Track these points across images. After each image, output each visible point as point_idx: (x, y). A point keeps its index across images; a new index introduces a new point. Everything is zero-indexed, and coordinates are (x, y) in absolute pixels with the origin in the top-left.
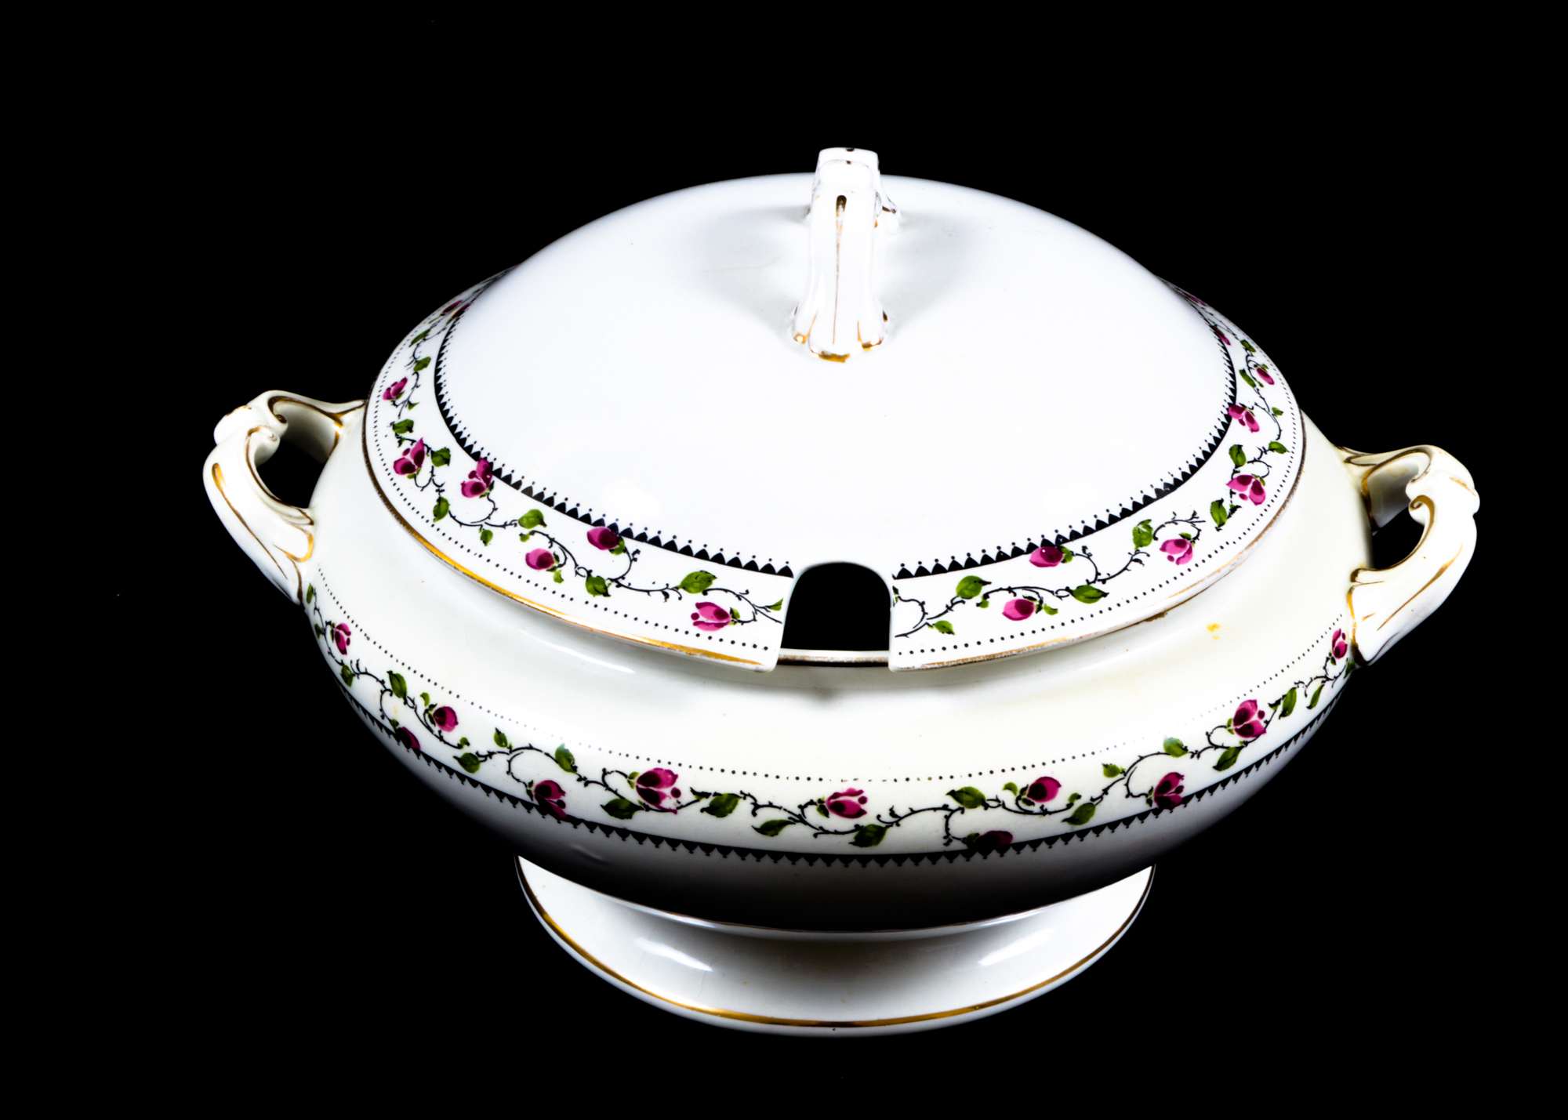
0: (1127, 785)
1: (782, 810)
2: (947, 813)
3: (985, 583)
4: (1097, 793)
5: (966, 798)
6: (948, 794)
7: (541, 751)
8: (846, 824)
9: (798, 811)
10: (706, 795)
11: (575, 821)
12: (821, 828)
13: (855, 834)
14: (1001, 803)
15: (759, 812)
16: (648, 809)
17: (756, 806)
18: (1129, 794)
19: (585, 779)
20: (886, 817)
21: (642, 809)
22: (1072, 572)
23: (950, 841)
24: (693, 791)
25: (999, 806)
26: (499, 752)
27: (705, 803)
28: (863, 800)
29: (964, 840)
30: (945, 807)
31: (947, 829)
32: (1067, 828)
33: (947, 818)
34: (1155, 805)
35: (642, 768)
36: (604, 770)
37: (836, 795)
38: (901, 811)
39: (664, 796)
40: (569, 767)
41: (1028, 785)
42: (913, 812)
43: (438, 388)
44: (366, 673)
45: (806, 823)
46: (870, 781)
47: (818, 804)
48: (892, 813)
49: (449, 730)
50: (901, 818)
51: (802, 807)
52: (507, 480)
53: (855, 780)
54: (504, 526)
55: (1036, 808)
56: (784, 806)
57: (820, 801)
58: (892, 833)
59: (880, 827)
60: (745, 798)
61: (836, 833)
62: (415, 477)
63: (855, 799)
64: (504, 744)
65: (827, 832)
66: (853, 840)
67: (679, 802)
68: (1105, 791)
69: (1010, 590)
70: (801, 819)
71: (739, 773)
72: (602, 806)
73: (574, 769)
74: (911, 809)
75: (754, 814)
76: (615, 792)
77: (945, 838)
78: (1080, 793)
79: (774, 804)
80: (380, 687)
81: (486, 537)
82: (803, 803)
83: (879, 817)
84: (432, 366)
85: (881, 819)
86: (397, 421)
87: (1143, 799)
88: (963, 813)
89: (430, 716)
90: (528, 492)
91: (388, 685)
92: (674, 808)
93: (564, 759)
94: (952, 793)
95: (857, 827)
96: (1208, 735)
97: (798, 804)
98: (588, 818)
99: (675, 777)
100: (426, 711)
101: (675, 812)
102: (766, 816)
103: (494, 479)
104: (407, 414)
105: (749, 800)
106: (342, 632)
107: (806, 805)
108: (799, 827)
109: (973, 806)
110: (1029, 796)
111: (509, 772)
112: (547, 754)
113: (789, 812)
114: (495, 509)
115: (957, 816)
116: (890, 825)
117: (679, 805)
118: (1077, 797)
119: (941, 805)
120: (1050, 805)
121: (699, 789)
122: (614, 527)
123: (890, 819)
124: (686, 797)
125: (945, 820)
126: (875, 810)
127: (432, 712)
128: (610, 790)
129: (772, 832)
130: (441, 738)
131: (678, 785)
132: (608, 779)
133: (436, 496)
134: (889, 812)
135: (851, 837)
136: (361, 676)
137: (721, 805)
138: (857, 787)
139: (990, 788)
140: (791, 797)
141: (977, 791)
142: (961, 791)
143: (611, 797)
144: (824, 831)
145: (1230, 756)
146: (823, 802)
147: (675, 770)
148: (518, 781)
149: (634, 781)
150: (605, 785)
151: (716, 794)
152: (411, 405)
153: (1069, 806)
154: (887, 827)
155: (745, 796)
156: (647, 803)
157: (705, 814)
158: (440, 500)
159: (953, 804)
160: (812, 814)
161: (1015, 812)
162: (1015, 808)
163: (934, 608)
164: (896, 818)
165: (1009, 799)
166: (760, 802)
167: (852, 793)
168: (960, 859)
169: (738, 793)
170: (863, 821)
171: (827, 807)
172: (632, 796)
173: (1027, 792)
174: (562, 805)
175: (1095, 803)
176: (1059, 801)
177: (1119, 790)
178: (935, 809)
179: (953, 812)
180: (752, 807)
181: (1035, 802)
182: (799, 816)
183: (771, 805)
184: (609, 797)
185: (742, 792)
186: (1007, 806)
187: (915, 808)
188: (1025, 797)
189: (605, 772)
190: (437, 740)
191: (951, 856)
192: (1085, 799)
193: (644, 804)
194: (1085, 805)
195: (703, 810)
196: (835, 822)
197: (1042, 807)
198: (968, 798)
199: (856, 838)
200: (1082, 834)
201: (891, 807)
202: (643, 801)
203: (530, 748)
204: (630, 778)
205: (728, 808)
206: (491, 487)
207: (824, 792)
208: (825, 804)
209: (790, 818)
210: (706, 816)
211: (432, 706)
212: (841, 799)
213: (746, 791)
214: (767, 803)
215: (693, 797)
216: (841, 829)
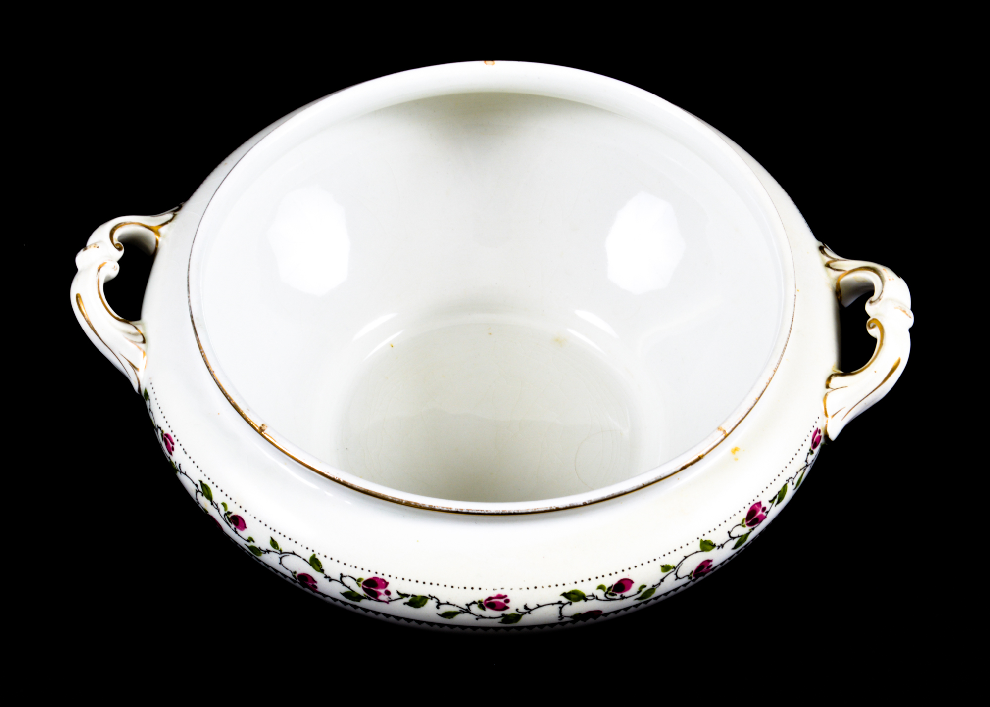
0: (676, 574)
1: (455, 606)
2: (561, 605)
4: (657, 581)
5: (573, 596)
6: (562, 595)
7: (300, 557)
8: (498, 614)
9: (466, 607)
10: (407, 595)
11: (322, 596)
12: (481, 616)
13: (502, 619)
15: (441, 607)
16: (370, 599)
17: (439, 604)
18: (678, 578)
19: (329, 577)
20: (522, 609)
21: (367, 599)
23: (563, 618)
24: (398, 593)
25: (594, 598)
26: (274, 552)
27: (406, 600)
28: (508, 601)
29: (571, 617)
30: (560, 602)
31: (561, 613)
32: (637, 602)
33: (561, 608)
34: (693, 578)
35: (366, 576)
36: (341, 575)
37: (490, 598)
38: (530, 606)
39: (380, 594)
40: (319, 569)
41: (612, 585)
42: (539, 606)
44: (185, 474)
45: (471, 613)
46: (511, 589)
47: (479, 604)
48: (526, 607)
49: (241, 529)
50: (531, 610)
51: (468, 605)
53: (502, 589)
55: (618, 596)
56: (457, 604)
57: (480, 602)
58: (525, 618)
59: (518, 615)
60: (431, 599)
61: (490, 618)
63: (502, 601)
64: (277, 548)
65: (484, 617)
66: (501, 621)
67: (390, 598)
68: (662, 580)
70: (468, 611)
71: (428, 583)
72: (340, 592)
73: (322, 571)
74: (538, 605)
75: (438, 607)
76: (349, 588)
77: (559, 617)
78: (645, 584)
79: (451, 603)
80: (195, 488)
82: (469, 603)
83: (517, 610)
85: (519, 610)
87: (687, 578)
88: (571, 604)
89: (228, 518)
91: (200, 488)
92: (386, 600)
93: (315, 562)
94: (564, 595)
95: (503, 615)
96: (729, 533)
97: (466, 603)
98: (333, 596)
99: (387, 584)
100: (225, 513)
101: (387, 602)
102: (444, 609)
105: (434, 600)
106: (169, 440)
107: (471, 604)
108: (466, 615)
109: (577, 600)
110: (613, 591)
111: (280, 563)
112: (305, 560)
113: (460, 607)
115: (567, 607)
116: (525, 613)
117: (389, 599)
118: (645, 586)
119: (557, 601)
120: (626, 594)
121: (402, 592)
123: (525, 611)
124: (394, 595)
125: (559, 609)
126: (515, 605)
127: (230, 516)
128: (346, 586)
129: (450, 617)
130: (237, 531)
131: (389, 588)
132: (344, 580)
134: (524, 607)
135: (499, 620)
137: (417, 602)
138: (503, 593)
139: (588, 589)
140: (461, 599)
141: (580, 591)
142: (570, 593)
143: (346, 589)
144: (482, 617)
145: (742, 539)
146: (482, 602)
147: (387, 579)
148: (287, 568)
149: (361, 583)
150: (342, 583)
151: (413, 595)
153: (638, 592)
154: (523, 615)
155: (432, 598)
156: (369, 596)
157: (407, 606)
159: (564, 600)
160: (475, 609)
161: (604, 600)
164: (528, 610)
165: (601, 594)
166: (441, 601)
167: (500, 597)
168: (569, 625)
169: (427, 596)
170: (507, 612)
171: (484, 605)
172: (360, 591)
173: (612, 589)
174: (315, 587)
175: (655, 588)
176: (634, 589)
177: (672, 576)
178: (553, 604)
179: (564, 604)
180: (436, 604)
181: (617, 593)
182: (466, 610)
183: (448, 603)
184: (344, 589)
185: (429, 595)
186: (599, 598)
187: (540, 604)
188: (611, 592)
189: (342, 576)
190: (234, 531)
191: (563, 624)
192: (649, 586)
193: (367, 596)
194: (649, 590)
195: (405, 603)
196: (489, 612)
197: (621, 596)
198: (574, 596)
200: (647, 602)
201: (525, 604)
202: (367, 595)
203: (293, 553)
204: (358, 581)
205: (421, 604)
207: (483, 596)
208: (483, 603)
209: (460, 611)
210: (407, 607)
211: (229, 513)
212: (493, 600)
213: (432, 595)
214: (446, 602)
215: (398, 596)
216: (493, 616)
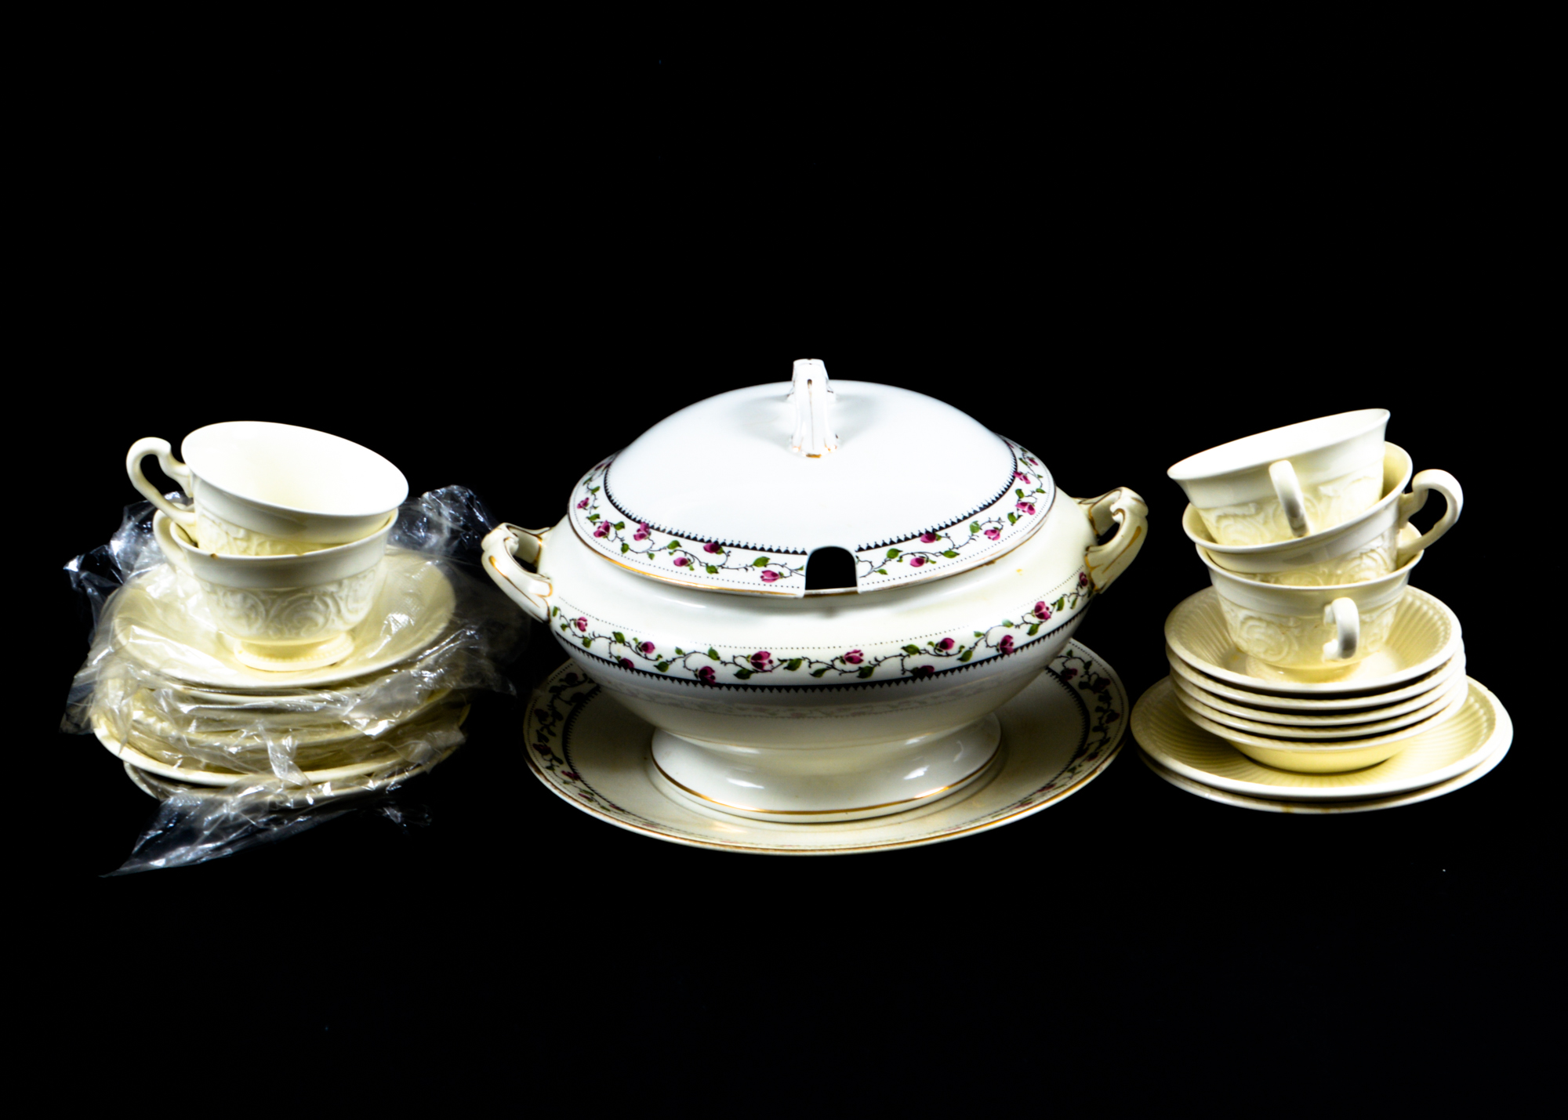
0: (986, 641)
1: (823, 664)
3: (900, 551)
4: (972, 645)
6: (902, 648)
7: (700, 653)
8: (854, 667)
9: (830, 663)
10: (785, 661)
11: (720, 686)
12: (843, 670)
13: (859, 672)
15: (812, 666)
16: (757, 672)
17: (811, 663)
18: (988, 646)
19: (724, 662)
20: (874, 662)
21: (754, 673)
22: (942, 545)
23: (905, 672)
24: (779, 660)
25: (926, 653)
26: (678, 658)
27: (785, 664)
28: (861, 655)
29: (911, 672)
30: (901, 655)
31: (903, 666)
32: (959, 664)
33: (902, 660)
34: (1001, 652)
35: (753, 652)
37: (848, 653)
38: (880, 658)
39: (764, 665)
40: (715, 657)
41: (938, 643)
42: (886, 658)
43: (609, 497)
44: (600, 636)
45: (835, 669)
46: (863, 645)
47: (840, 659)
48: (876, 660)
49: (650, 652)
50: (881, 662)
51: (832, 661)
52: (658, 529)
53: (856, 645)
54: (660, 550)
55: (944, 653)
56: (824, 662)
57: (841, 657)
58: (877, 670)
59: (871, 668)
60: (804, 660)
61: (850, 672)
62: (607, 537)
63: (857, 655)
64: (680, 653)
65: (845, 672)
67: (772, 666)
68: (976, 644)
69: (912, 554)
70: (833, 667)
71: (799, 648)
72: (733, 674)
73: (718, 658)
75: (810, 667)
76: (740, 666)
77: (902, 670)
78: (964, 646)
79: (819, 661)
80: (608, 641)
81: (651, 556)
82: (833, 659)
83: (870, 662)
84: (602, 489)
86: (589, 516)
87: (994, 649)
88: (909, 657)
89: (639, 648)
90: (670, 533)
91: (613, 639)
92: (770, 669)
93: (713, 654)
94: (904, 648)
95: (860, 668)
96: (1023, 617)
97: (830, 660)
98: (727, 682)
99: (769, 654)
100: (637, 646)
101: (770, 671)
102: (815, 667)
103: (651, 530)
104: (594, 512)
105: (807, 660)
106: (582, 622)
108: (832, 671)
109: (914, 653)
110: (940, 647)
111: (685, 667)
113: (827, 664)
114: (654, 543)
115: (907, 660)
116: (875, 665)
117: (772, 668)
118: (962, 647)
119: (899, 654)
120: (951, 651)
121: (782, 658)
122: (716, 542)
124: (776, 663)
125: (901, 662)
126: (868, 659)
127: (640, 646)
128: (737, 666)
129: (819, 675)
130: (646, 658)
131: (771, 658)
132: (736, 660)
133: (621, 543)
134: (874, 659)
135: (857, 674)
136: (597, 640)
137: (793, 665)
138: (858, 649)
139: (921, 644)
140: (826, 655)
141: (915, 647)
142: (907, 647)
143: (738, 669)
144: (844, 672)
145: (1034, 628)
147: (769, 651)
148: (690, 670)
149: (749, 659)
150: (735, 663)
151: (790, 660)
152: (595, 508)
153: (960, 652)
154: (874, 667)
155: (804, 658)
158: (623, 545)
159: (904, 653)
160: (838, 664)
161: (934, 656)
162: (934, 653)
163: (877, 564)
164: (878, 662)
165: (931, 649)
166: (812, 661)
167: (856, 652)
168: (910, 682)
169: (801, 658)
170: (862, 665)
171: (844, 660)
172: (749, 666)
174: (713, 678)
175: (971, 651)
176: (954, 650)
177: (982, 644)
178: (896, 656)
179: (904, 657)
180: (808, 664)
181: (943, 650)
182: (831, 666)
183: (817, 662)
184: (737, 669)
186: (930, 653)
187: (886, 656)
188: (938, 648)
189: (734, 657)
190: (644, 660)
191: (906, 680)
192: (967, 648)
193: (755, 670)
194: (967, 652)
195: (784, 669)
196: (849, 666)
197: (947, 653)
198: (911, 650)
199: (859, 674)
200: (967, 667)
201: (875, 657)
203: (695, 652)
204: (747, 658)
205: (797, 666)
206: (650, 534)
207: (842, 652)
208: (843, 658)
209: (827, 667)
210: (787, 671)
211: (640, 643)
212: (851, 655)
213: (805, 656)
214: (815, 661)
215: (779, 663)
216: (852, 670)
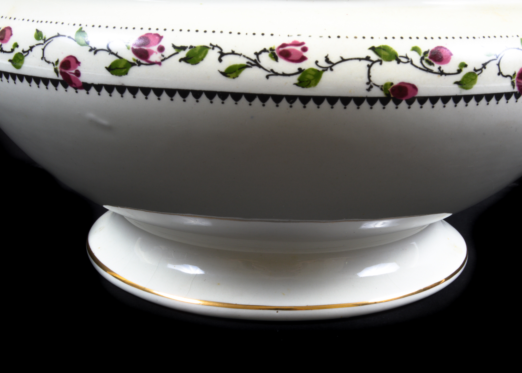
0: (499, 65)
1: (242, 57)
2: (370, 63)
5: (383, 53)
6: (370, 49)
7: (65, 36)
8: (292, 67)
9: (254, 57)
10: (184, 48)
11: (87, 87)
12: (272, 70)
13: (297, 76)
14: (410, 60)
15: (224, 58)
16: (140, 64)
17: (222, 54)
18: (500, 73)
19: (95, 48)
20: (323, 63)
21: (135, 65)
23: (371, 87)
24: (174, 47)
25: (408, 62)
26: (37, 45)
27: (183, 54)
28: (305, 49)
29: (383, 88)
30: (368, 58)
31: (369, 76)
32: (456, 91)
33: (369, 67)
34: (516, 89)
35: (138, 35)
37: (284, 45)
38: (333, 59)
39: (152, 52)
40: (83, 41)
41: (429, 50)
42: (343, 60)
45: (260, 67)
46: (310, 36)
47: (270, 52)
48: (327, 60)
49: (7, 42)
50: (334, 64)
51: (257, 54)
53: (298, 35)
55: (435, 68)
56: (243, 54)
57: (271, 49)
58: (326, 76)
59: (318, 71)
60: (213, 49)
61: (284, 74)
63: (299, 49)
64: (41, 38)
65: (277, 74)
66: (296, 81)
67: (163, 56)
68: (484, 66)
70: (256, 63)
71: (210, 32)
72: (106, 68)
73: (87, 43)
74: (342, 58)
75: (220, 60)
76: (116, 55)
77: (368, 83)
78: (466, 63)
79: (236, 52)
82: (258, 51)
83: (317, 62)
85: (319, 64)
87: (509, 80)
88: (381, 64)
92: (159, 60)
94: (373, 49)
95: (300, 70)
97: (255, 52)
98: (96, 82)
99: (161, 38)
101: (159, 64)
102: (229, 61)
105: (217, 50)
107: (261, 53)
108: (255, 69)
109: (389, 60)
110: (430, 57)
111: (44, 58)
112: (69, 37)
113: (248, 58)
115: (376, 66)
116: (325, 69)
117: (163, 58)
118: (465, 65)
119: (364, 57)
120: (445, 68)
121: (178, 45)
123: (326, 65)
124: (169, 51)
125: (367, 68)
126: (314, 57)
128: (112, 53)
129: (234, 75)
130: (1, 50)
131: (162, 43)
132: (111, 46)
134: (324, 59)
135: (295, 79)
137: (195, 55)
138: (300, 40)
139: (401, 48)
141: (391, 48)
142: (379, 48)
143: (113, 59)
144: (274, 73)
146: (274, 50)
147: (161, 33)
148: (49, 62)
149: (131, 45)
150: (110, 51)
151: (191, 47)
153: (459, 71)
154: (324, 71)
155: (213, 47)
156: (139, 60)
157: (183, 63)
159: (374, 57)
160: (265, 60)
161: (420, 69)
162: (420, 65)
164: (331, 65)
165: (416, 58)
166: (225, 51)
167: (296, 44)
168: (378, 105)
169: (208, 45)
170: (304, 65)
171: (277, 54)
172: (129, 55)
173: (429, 55)
174: (78, 74)
175: (477, 73)
176: (450, 66)
177: (493, 68)
178: (360, 59)
179: (374, 62)
180: (219, 55)
181: (434, 63)
182: (255, 61)
183: (233, 53)
184: (111, 60)
185: (211, 45)
186: (414, 63)
187: (345, 58)
188: (427, 58)
189: (109, 42)
191: (372, 101)
192: (469, 69)
193: (137, 61)
194: (470, 73)
195: (181, 60)
196: (283, 65)
197: (439, 68)
198: (385, 53)
199: (299, 80)
200: (467, 98)
201: (326, 55)
202: (136, 58)
203: (58, 35)
204: (128, 43)
205: (200, 57)
207: (275, 43)
208: (275, 52)
209: (248, 63)
210: (185, 66)
212: (287, 48)
213: (214, 44)
214: (230, 52)
215: (173, 51)
216: (287, 72)
